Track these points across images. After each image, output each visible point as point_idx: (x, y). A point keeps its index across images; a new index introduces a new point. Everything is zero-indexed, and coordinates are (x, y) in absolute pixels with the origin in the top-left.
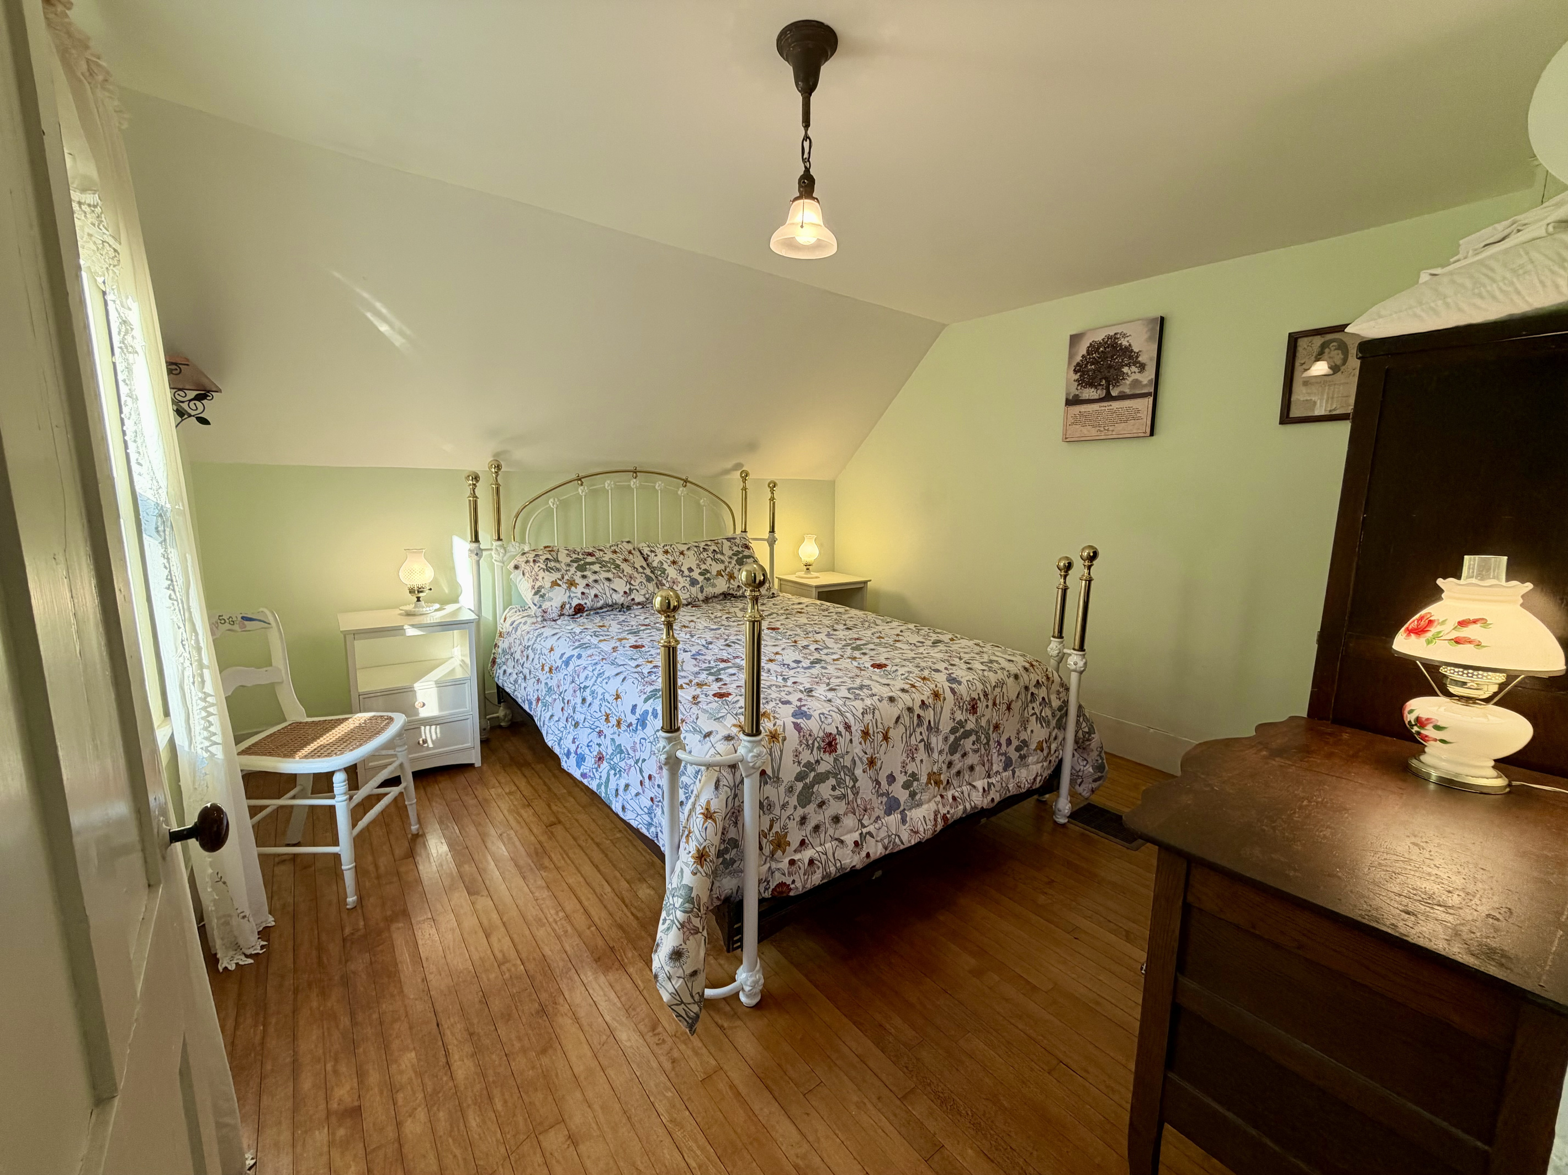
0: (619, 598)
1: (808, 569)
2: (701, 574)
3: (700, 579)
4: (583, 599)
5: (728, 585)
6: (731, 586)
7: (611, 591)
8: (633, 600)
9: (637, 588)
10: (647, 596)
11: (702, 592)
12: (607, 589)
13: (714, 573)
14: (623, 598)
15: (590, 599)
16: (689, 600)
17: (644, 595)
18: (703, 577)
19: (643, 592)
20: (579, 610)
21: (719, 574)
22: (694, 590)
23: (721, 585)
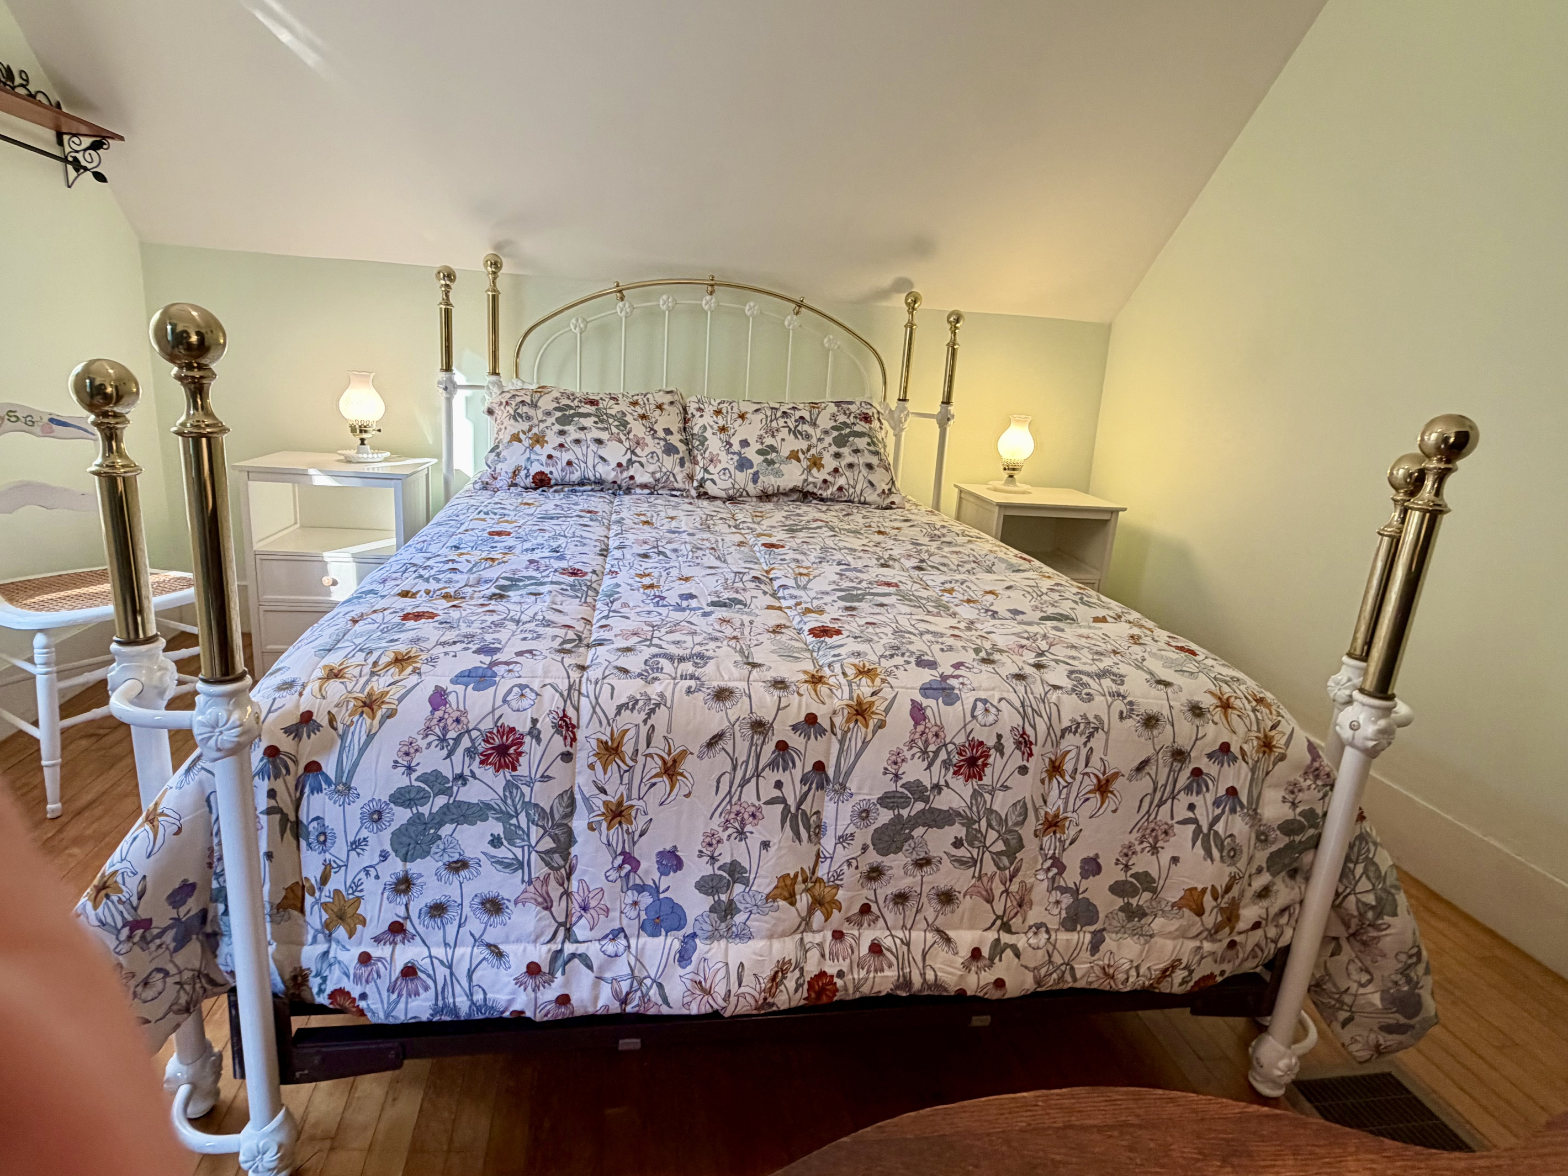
0: (607, 472)
1: (1011, 476)
2: (759, 452)
3: (757, 460)
4: (548, 465)
5: (804, 476)
6: (811, 479)
7: (597, 460)
8: (632, 478)
9: (643, 460)
10: (658, 475)
11: (755, 481)
12: (591, 455)
13: (785, 452)
14: (614, 474)
15: (559, 467)
16: (731, 492)
17: (653, 473)
18: (762, 458)
19: (651, 468)
20: (541, 482)
21: (794, 456)
22: (742, 478)
23: (792, 475)
